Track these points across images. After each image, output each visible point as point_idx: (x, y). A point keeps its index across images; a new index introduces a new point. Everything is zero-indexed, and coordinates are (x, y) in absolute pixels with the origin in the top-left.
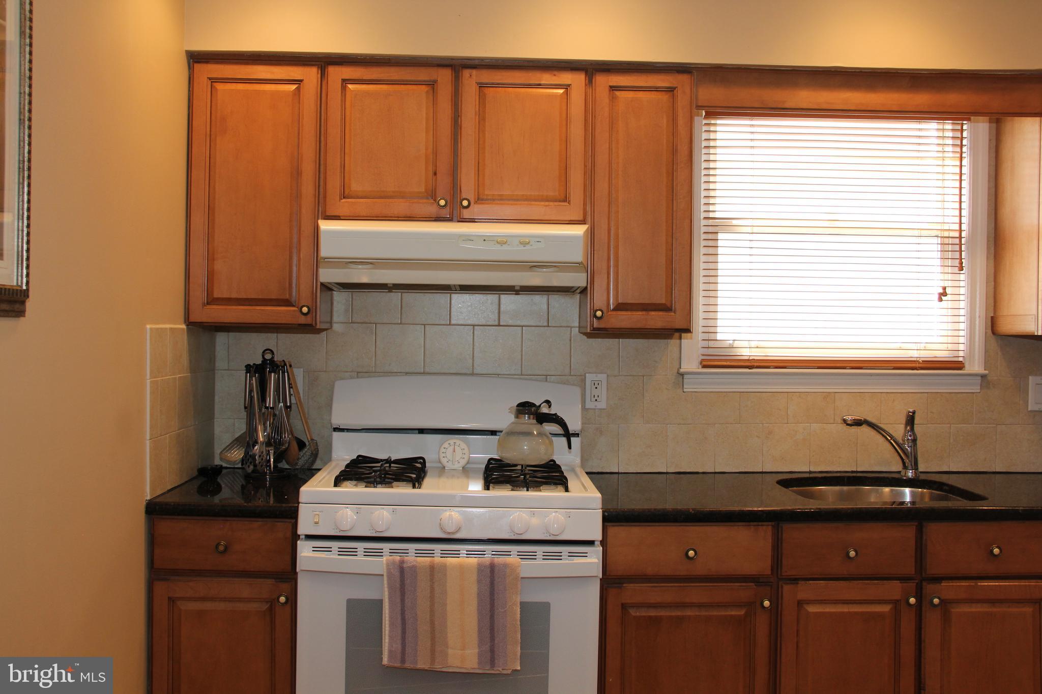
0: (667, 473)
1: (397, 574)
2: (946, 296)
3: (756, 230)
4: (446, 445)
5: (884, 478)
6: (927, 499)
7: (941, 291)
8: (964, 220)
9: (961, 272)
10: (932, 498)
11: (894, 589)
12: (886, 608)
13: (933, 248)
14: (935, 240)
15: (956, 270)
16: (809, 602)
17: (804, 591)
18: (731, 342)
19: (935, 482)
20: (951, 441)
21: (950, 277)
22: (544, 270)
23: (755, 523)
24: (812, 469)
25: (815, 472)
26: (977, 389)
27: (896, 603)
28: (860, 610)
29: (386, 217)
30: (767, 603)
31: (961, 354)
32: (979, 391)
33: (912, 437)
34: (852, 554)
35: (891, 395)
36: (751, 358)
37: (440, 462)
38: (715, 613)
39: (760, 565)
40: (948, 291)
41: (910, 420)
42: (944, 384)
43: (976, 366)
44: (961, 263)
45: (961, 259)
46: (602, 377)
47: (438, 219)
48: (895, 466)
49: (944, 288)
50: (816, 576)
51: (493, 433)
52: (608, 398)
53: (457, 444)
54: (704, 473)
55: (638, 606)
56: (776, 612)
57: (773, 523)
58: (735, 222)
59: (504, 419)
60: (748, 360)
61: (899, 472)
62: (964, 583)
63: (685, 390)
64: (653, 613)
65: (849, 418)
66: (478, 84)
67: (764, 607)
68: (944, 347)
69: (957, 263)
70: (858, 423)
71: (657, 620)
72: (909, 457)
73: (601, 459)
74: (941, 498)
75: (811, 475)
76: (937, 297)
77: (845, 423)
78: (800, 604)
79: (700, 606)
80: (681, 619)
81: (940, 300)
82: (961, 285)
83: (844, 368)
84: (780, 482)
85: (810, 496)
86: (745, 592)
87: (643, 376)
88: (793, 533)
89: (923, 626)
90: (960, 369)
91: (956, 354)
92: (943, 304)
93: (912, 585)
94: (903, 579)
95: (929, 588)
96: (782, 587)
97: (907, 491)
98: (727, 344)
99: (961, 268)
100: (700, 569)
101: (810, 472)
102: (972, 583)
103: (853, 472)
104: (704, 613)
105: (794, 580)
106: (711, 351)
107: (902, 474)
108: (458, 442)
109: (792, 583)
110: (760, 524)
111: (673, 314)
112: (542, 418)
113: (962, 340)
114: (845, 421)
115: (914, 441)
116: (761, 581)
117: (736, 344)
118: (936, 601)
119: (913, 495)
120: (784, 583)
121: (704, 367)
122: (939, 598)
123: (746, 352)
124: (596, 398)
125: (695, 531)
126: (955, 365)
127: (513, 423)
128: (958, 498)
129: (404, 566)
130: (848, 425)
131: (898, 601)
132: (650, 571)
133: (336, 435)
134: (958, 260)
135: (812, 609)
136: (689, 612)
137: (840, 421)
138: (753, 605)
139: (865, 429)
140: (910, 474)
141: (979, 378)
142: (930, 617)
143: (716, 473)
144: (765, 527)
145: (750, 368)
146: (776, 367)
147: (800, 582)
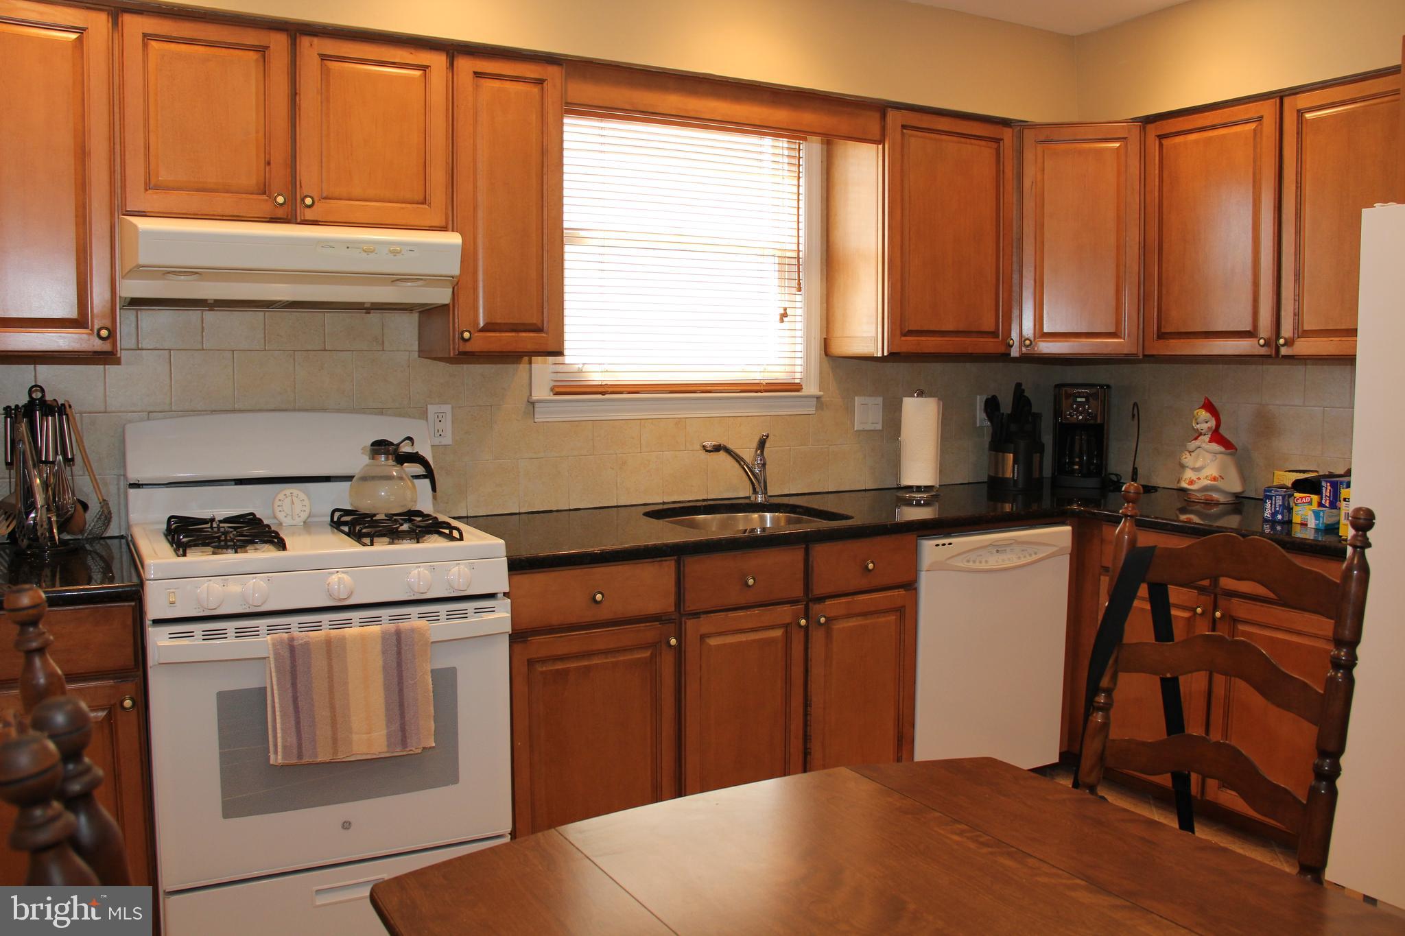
0: (519, 514)
1: (287, 654)
2: (787, 317)
3: (607, 243)
4: (281, 496)
5: (737, 504)
6: (783, 523)
7: (782, 312)
8: (802, 240)
9: (799, 293)
10: (789, 521)
11: (785, 613)
12: (778, 633)
13: (771, 269)
14: (772, 260)
15: (794, 291)
16: (710, 635)
17: (705, 624)
18: (580, 366)
19: (787, 506)
20: (792, 463)
21: (787, 297)
22: (409, 284)
23: (659, 559)
24: (666, 500)
25: (668, 503)
26: (812, 411)
27: (786, 626)
28: (758, 638)
30: (673, 641)
31: (798, 375)
32: (814, 412)
33: (762, 462)
34: (751, 582)
35: (739, 418)
36: (604, 383)
37: (275, 517)
38: (622, 658)
39: (664, 602)
40: (789, 312)
41: (762, 444)
42: (785, 407)
43: (811, 389)
44: (799, 284)
45: (799, 280)
46: (447, 408)
47: (274, 220)
48: (741, 489)
49: (785, 309)
50: (718, 608)
51: (349, 478)
52: (453, 433)
53: (295, 494)
54: (558, 511)
55: (544, 660)
56: (679, 651)
57: (675, 557)
58: (582, 234)
59: (356, 461)
60: (601, 385)
61: (750, 497)
62: (843, 600)
63: (536, 420)
64: (560, 666)
65: (708, 444)
66: (320, 55)
67: (670, 646)
68: (782, 368)
69: (795, 283)
70: (717, 448)
71: (563, 674)
72: (758, 480)
73: (447, 503)
74: (799, 521)
75: (666, 507)
76: (778, 317)
77: (705, 449)
78: (703, 637)
79: (607, 652)
80: (588, 669)
81: (782, 321)
82: (797, 305)
83: (695, 392)
84: (647, 514)
85: (694, 525)
86: (649, 633)
87: (491, 406)
88: (696, 566)
89: (810, 646)
90: (798, 390)
91: (792, 375)
92: (784, 325)
93: (801, 606)
94: (793, 602)
95: (816, 608)
96: (685, 623)
97: (768, 515)
98: (575, 368)
99: (799, 289)
100: (604, 614)
101: (664, 503)
102: (849, 599)
103: (704, 500)
104: (611, 660)
105: (696, 615)
106: (560, 377)
107: (752, 499)
108: (295, 492)
109: (694, 618)
110: (664, 559)
111: (544, 335)
112: (402, 459)
113: (799, 362)
114: (704, 447)
115: (764, 465)
116: (663, 618)
117: (586, 368)
118: (823, 620)
119: (772, 519)
120: (687, 619)
121: (557, 394)
122: (825, 617)
123: (596, 377)
124: (440, 432)
125: (600, 573)
126: (794, 387)
127: (367, 465)
128: (815, 519)
129: (295, 644)
130: (707, 451)
131: (788, 624)
132: (555, 620)
133: (132, 491)
134: (797, 281)
135: (713, 642)
136: (595, 661)
137: (698, 447)
138: (657, 646)
139: (722, 454)
140: (760, 499)
141: (815, 399)
142: (817, 636)
143: (570, 510)
144: (668, 562)
145: (603, 393)
146: (629, 393)
147: (702, 616)
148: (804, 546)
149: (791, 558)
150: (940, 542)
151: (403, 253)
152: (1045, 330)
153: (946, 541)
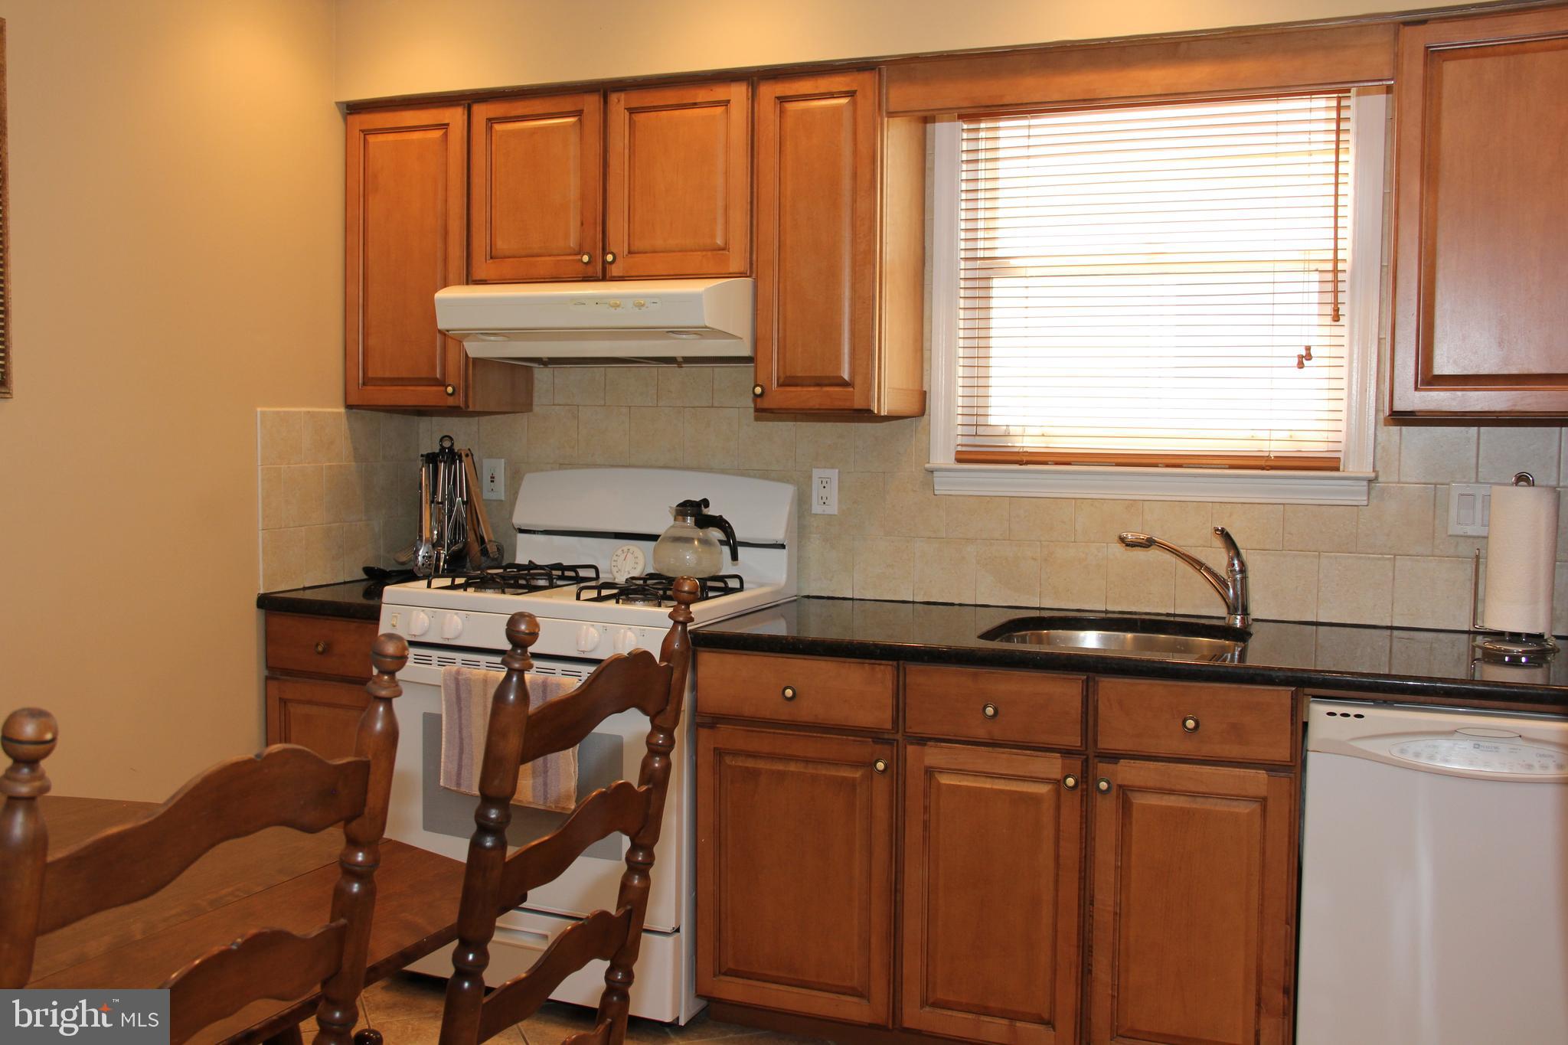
2: (1310, 359)
4: (619, 552)
7: (1303, 352)
9: (1338, 323)
12: (1043, 790)
13: (1313, 288)
15: (1328, 320)
16: (942, 771)
17: (934, 756)
20: (1321, 577)
23: (871, 661)
24: (1110, 608)
26: (1362, 499)
28: (1008, 788)
29: (544, 278)
30: (880, 766)
31: (1334, 446)
32: (1365, 503)
35: (1229, 506)
36: (1023, 450)
38: (823, 771)
39: (878, 716)
40: (1315, 352)
41: (1228, 542)
43: (1359, 468)
44: (1337, 310)
45: (1337, 303)
46: (834, 474)
47: (586, 279)
49: (1308, 348)
50: (949, 737)
51: (653, 538)
52: (840, 502)
53: (631, 551)
54: (960, 605)
55: (736, 753)
57: (895, 663)
58: (1013, 262)
59: (662, 522)
63: (936, 493)
64: (750, 763)
65: (1132, 537)
66: (628, 109)
67: (877, 770)
69: (1329, 309)
70: (1149, 543)
71: (754, 774)
73: (831, 580)
76: (1296, 361)
77: (1122, 543)
78: (929, 771)
79: (807, 761)
80: (781, 775)
81: (1301, 365)
83: (1155, 465)
87: (884, 473)
90: (1337, 469)
95: (1095, 767)
96: (905, 748)
98: (1002, 430)
99: (1336, 317)
100: (799, 713)
104: (811, 770)
105: (922, 741)
107: (1224, 621)
108: (632, 548)
109: (917, 744)
110: (878, 662)
111: (852, 389)
112: (706, 521)
113: (1340, 426)
114: (1122, 540)
117: (1013, 430)
118: (1103, 785)
120: (909, 743)
121: (959, 461)
122: (1108, 782)
124: (824, 500)
126: (1328, 464)
127: (672, 527)
129: (460, 678)
131: (1054, 780)
133: (520, 536)
134: (1333, 307)
135: (945, 780)
136: (792, 767)
137: (1117, 538)
140: (1237, 621)
141: (1365, 483)
143: (976, 606)
145: (1021, 463)
146: (1057, 463)
147: (928, 743)
148: (1084, 677)
149: (1061, 691)
150: (1339, 709)
151: (646, 306)
153: (1352, 711)
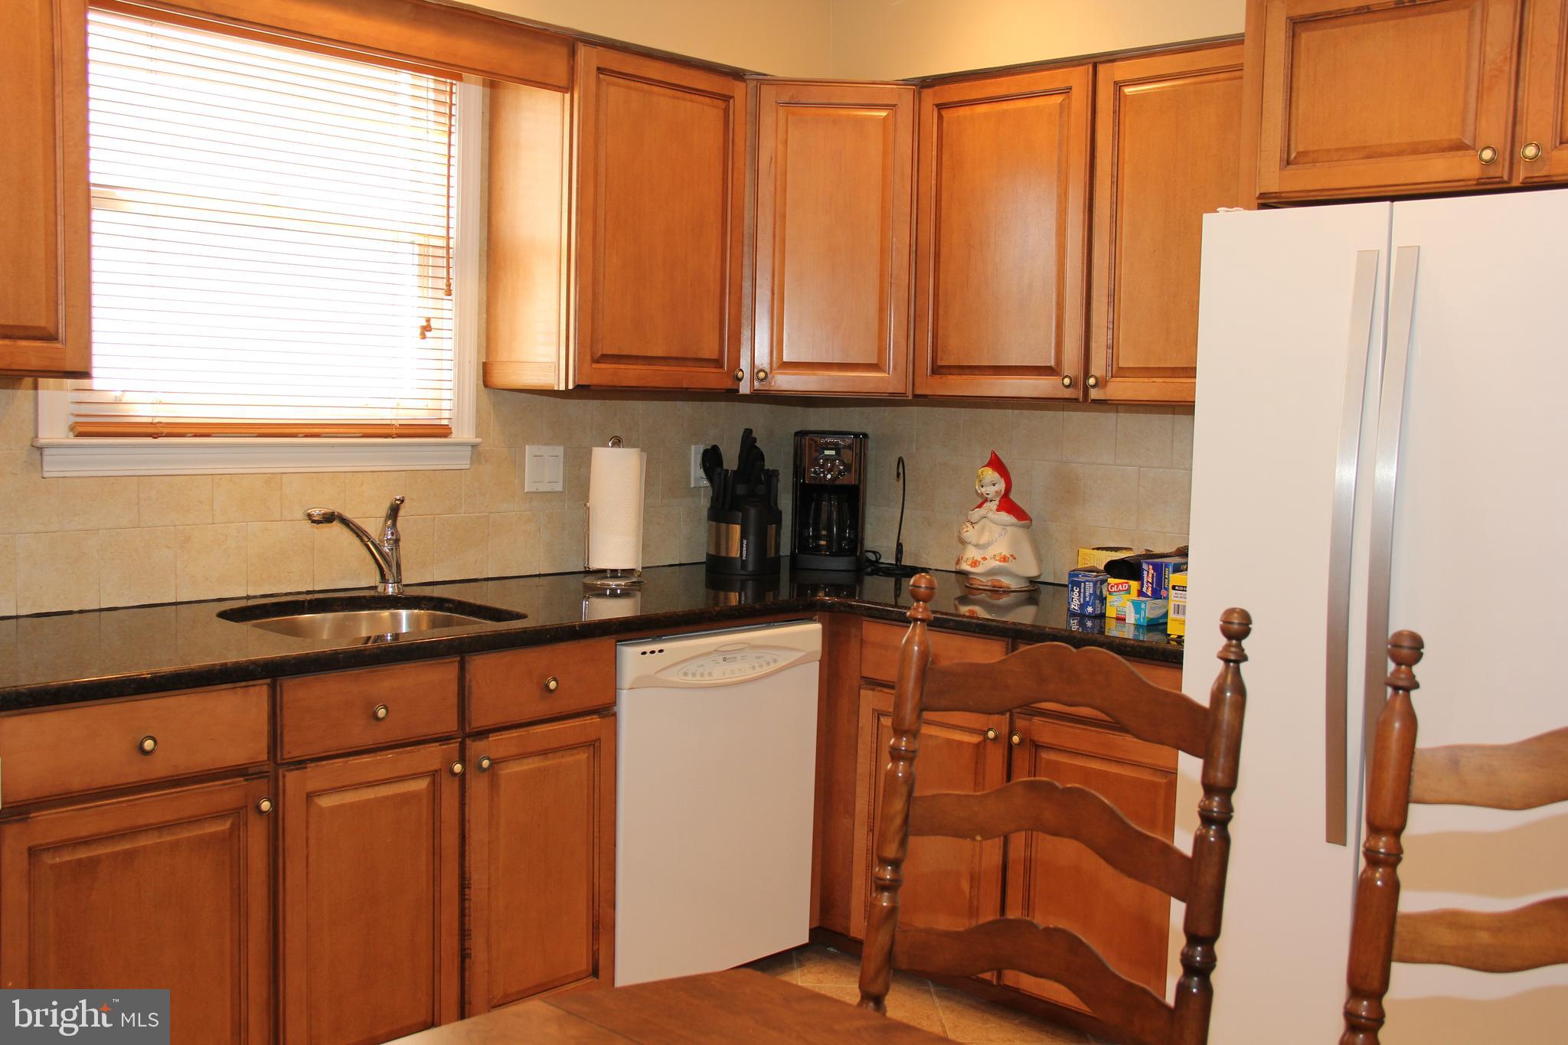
0: (17, 617)
2: (430, 331)
3: (162, 211)
5: (359, 598)
6: (424, 627)
7: (424, 324)
8: (453, 223)
9: (449, 298)
10: (434, 624)
11: (431, 756)
12: (422, 784)
13: (408, 260)
14: (409, 248)
15: (441, 294)
16: (321, 793)
17: (315, 777)
18: (119, 394)
19: (431, 599)
20: (436, 538)
21: (431, 303)
23: (243, 684)
24: (251, 593)
25: (255, 597)
26: (465, 464)
27: (434, 774)
28: (391, 793)
30: (266, 805)
31: (446, 414)
32: (468, 467)
33: (394, 537)
34: (382, 713)
35: (360, 475)
36: (156, 420)
38: (185, 834)
39: (251, 748)
40: (434, 324)
41: (394, 512)
42: (425, 457)
43: (465, 433)
44: (449, 285)
45: (449, 279)
48: (362, 576)
49: (428, 320)
50: (332, 753)
54: (81, 612)
55: (57, 847)
56: (275, 819)
57: (268, 681)
58: (119, 194)
60: (151, 423)
61: (375, 588)
62: (515, 733)
63: (45, 475)
64: (83, 853)
65: (316, 512)
67: (261, 812)
68: (422, 404)
69: (442, 284)
70: (329, 518)
71: (90, 865)
72: (387, 563)
74: (447, 623)
75: (251, 603)
76: (418, 331)
77: (310, 519)
78: (310, 796)
79: (161, 827)
80: (130, 855)
81: (424, 337)
82: (447, 315)
83: (296, 435)
84: (223, 615)
85: (295, 631)
86: (227, 795)
88: (299, 692)
89: (467, 801)
90: (445, 436)
91: (437, 414)
92: (429, 343)
93: (455, 746)
94: (443, 739)
95: (475, 747)
96: (284, 777)
97: (404, 613)
98: (110, 397)
99: (449, 293)
100: (159, 768)
101: (248, 598)
102: (521, 732)
103: (308, 592)
104: (167, 838)
105: (300, 764)
106: (85, 409)
107: (379, 590)
109: (297, 769)
110: (251, 683)
111: (59, 346)
113: (448, 395)
114: (309, 516)
115: (397, 541)
116: (250, 771)
117: (128, 397)
118: (486, 763)
119: (410, 618)
120: (288, 771)
122: (489, 759)
123: (143, 410)
125: (150, 707)
126: (440, 431)
128: (472, 618)
130: (314, 522)
131: (436, 771)
134: (445, 280)
135: (326, 802)
136: (143, 841)
138: (238, 814)
139: (336, 527)
140: (391, 590)
141: (470, 448)
142: (478, 787)
143: (101, 610)
144: (257, 688)
145: (155, 436)
146: (195, 436)
147: (309, 765)
148: (458, 659)
149: (440, 676)
150: (648, 648)
152: (785, 359)
153: (656, 647)
